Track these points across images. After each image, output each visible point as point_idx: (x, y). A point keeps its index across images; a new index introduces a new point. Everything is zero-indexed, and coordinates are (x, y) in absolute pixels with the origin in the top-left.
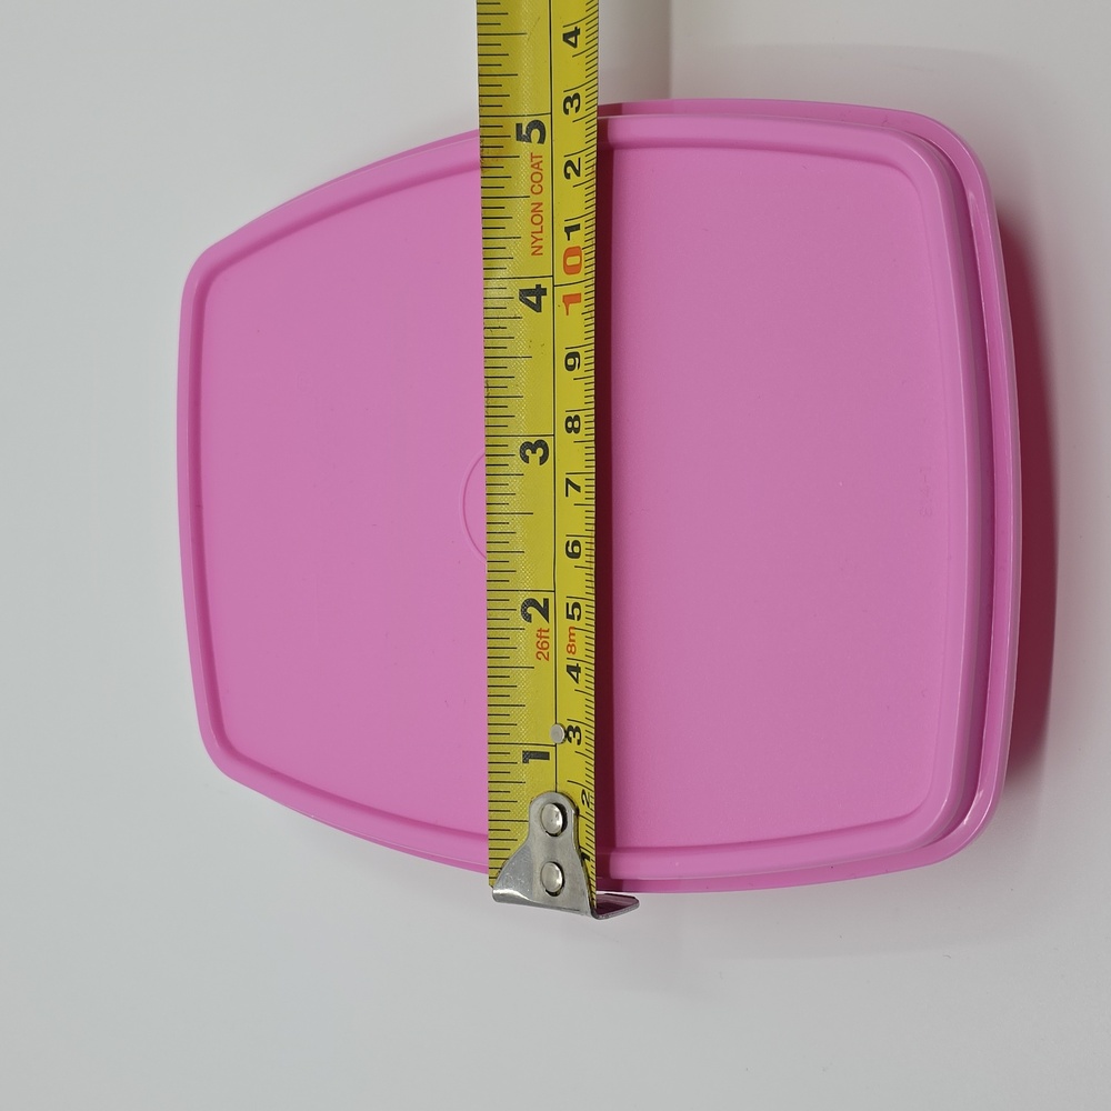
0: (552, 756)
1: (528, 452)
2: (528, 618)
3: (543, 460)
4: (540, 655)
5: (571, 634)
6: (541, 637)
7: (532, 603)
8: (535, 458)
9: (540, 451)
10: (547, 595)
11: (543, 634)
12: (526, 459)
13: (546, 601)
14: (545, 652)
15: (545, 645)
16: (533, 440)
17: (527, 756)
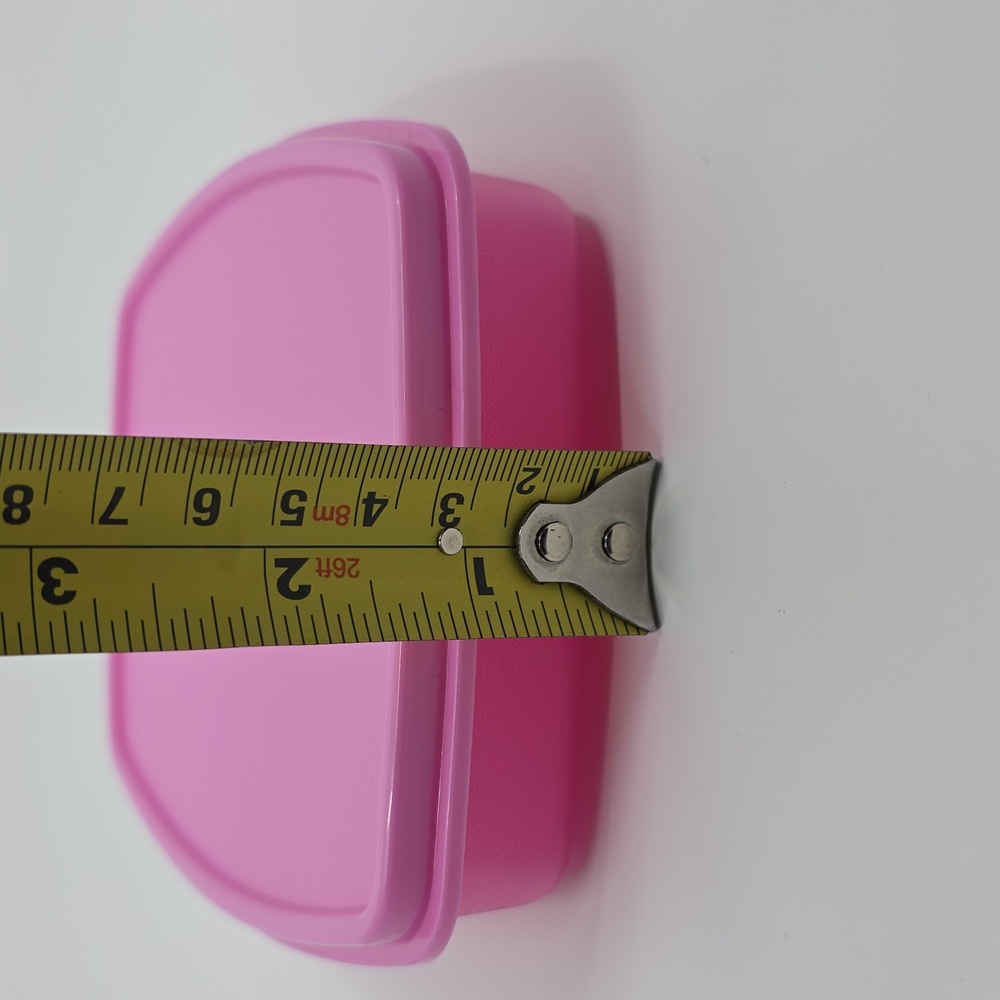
0: (479, 553)
1: (58, 592)
2: (304, 591)
3: (69, 567)
4: (353, 572)
5: (323, 518)
6: (328, 571)
7: (283, 586)
8: (66, 582)
9: (57, 573)
10: (271, 563)
11: (324, 567)
12: (69, 596)
13: (279, 563)
14: (349, 564)
15: (339, 564)
16: (39, 585)
17: (485, 590)
